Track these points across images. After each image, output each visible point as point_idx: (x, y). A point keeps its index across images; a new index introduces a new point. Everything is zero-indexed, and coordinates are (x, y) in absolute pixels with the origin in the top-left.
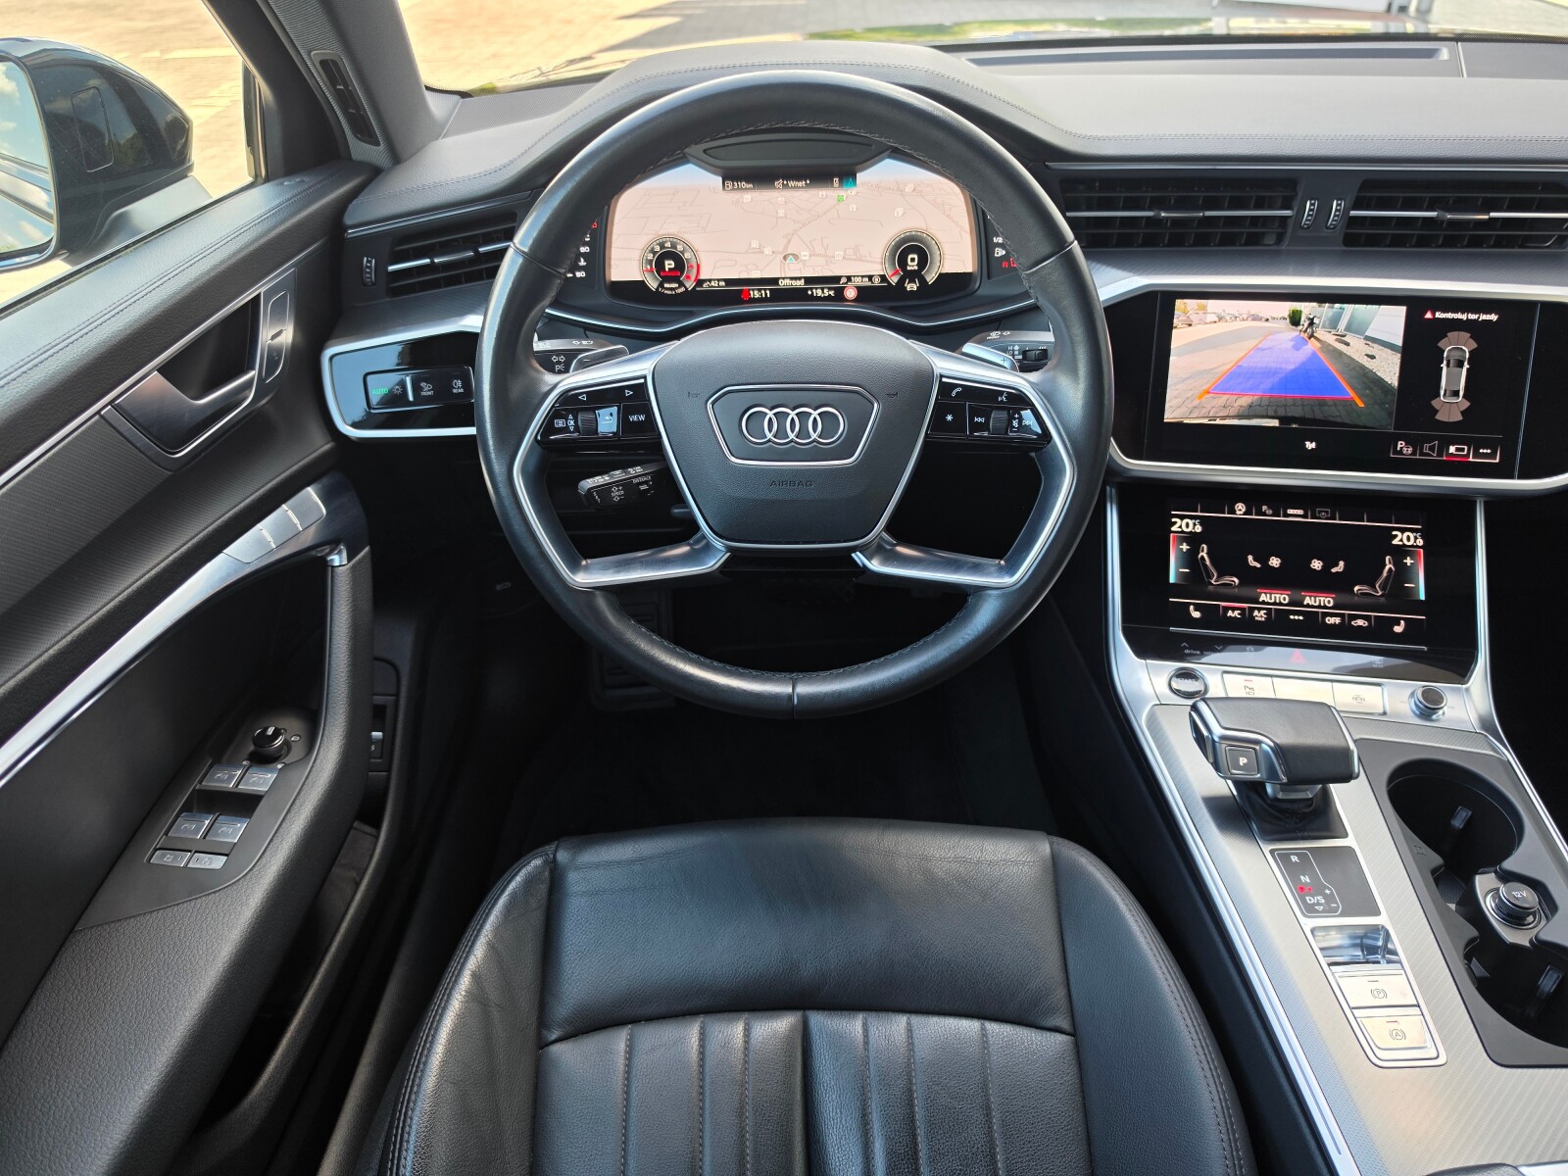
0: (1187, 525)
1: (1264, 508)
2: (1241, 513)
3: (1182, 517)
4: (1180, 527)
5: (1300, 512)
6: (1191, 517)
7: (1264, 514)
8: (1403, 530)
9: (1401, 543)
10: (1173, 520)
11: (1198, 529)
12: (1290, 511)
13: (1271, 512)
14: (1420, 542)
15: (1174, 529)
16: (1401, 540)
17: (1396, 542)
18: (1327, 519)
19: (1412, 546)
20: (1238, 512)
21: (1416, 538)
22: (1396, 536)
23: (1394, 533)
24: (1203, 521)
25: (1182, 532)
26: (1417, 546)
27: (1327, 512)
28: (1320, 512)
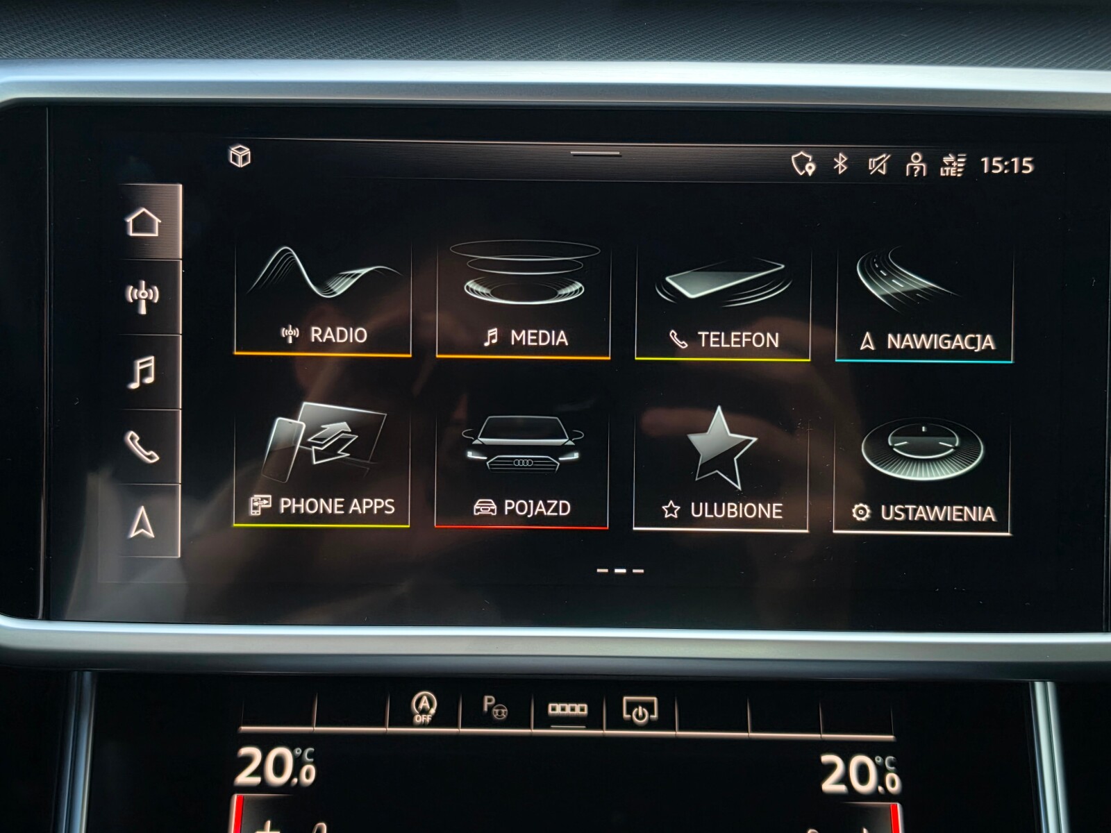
0: (279, 767)
1: (488, 701)
2: (428, 718)
3: (265, 743)
4: (260, 771)
5: (580, 709)
6: (290, 741)
7: (488, 721)
8: (847, 750)
9: (842, 788)
10: (244, 751)
11: (309, 775)
12: (556, 709)
13: (502, 713)
14: (894, 783)
15: (244, 778)
16: (845, 779)
17: (830, 785)
18: (650, 725)
19: (875, 796)
20: (419, 719)
21: (882, 771)
22: (832, 767)
23: (826, 758)
24: (324, 750)
25: (264, 786)
26: (888, 796)
27: (649, 706)
28: (632, 706)
